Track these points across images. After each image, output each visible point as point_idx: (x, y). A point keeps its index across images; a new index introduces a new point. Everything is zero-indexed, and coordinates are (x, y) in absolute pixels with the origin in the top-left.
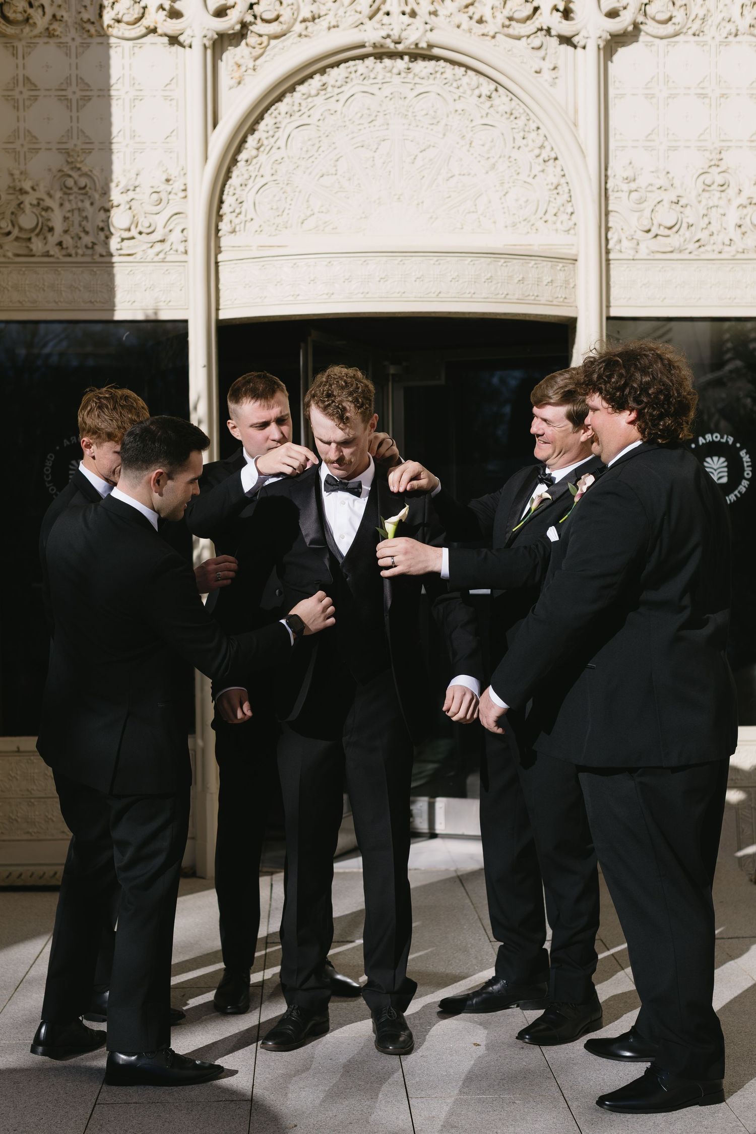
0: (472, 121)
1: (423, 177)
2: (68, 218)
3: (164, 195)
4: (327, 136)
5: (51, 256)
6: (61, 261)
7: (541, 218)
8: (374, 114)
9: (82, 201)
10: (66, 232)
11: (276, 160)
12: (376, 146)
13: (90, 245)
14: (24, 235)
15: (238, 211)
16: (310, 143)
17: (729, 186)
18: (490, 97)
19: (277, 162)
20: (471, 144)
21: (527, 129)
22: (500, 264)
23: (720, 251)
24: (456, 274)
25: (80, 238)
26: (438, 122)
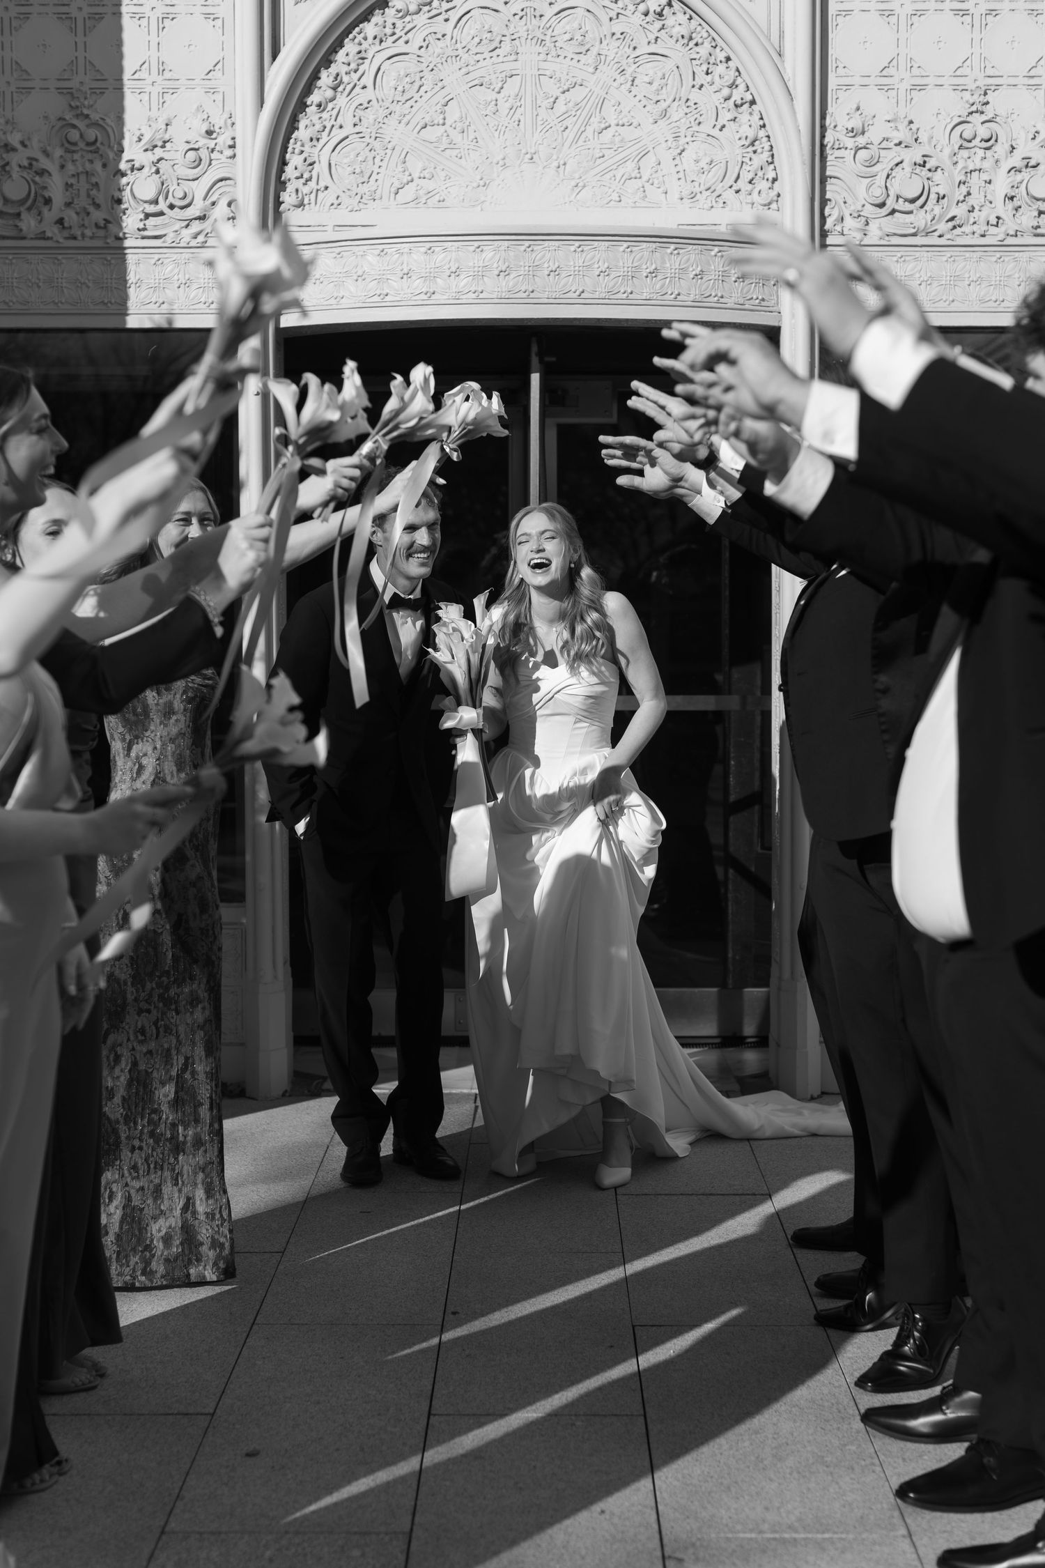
0: (635, 48)
1: (567, 128)
2: (72, 185)
3: (204, 154)
4: (432, 70)
5: (48, 238)
6: (61, 245)
7: (731, 187)
8: (498, 39)
9: (91, 161)
10: (68, 205)
11: (361, 105)
12: (500, 85)
13: (102, 223)
14: (10, 209)
15: (306, 176)
16: (408, 79)
17: (996, 141)
18: (660, 14)
19: (361, 107)
20: (633, 81)
21: (712, 61)
22: (669, 251)
23: (983, 233)
24: (606, 265)
25: (88, 214)
26: (588, 50)
